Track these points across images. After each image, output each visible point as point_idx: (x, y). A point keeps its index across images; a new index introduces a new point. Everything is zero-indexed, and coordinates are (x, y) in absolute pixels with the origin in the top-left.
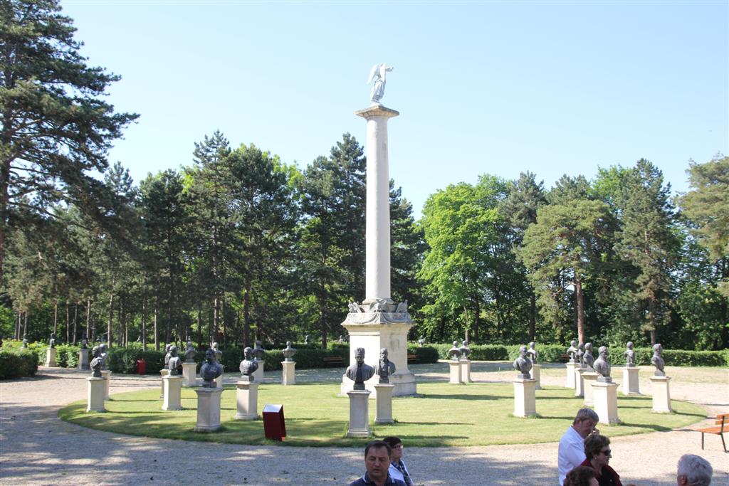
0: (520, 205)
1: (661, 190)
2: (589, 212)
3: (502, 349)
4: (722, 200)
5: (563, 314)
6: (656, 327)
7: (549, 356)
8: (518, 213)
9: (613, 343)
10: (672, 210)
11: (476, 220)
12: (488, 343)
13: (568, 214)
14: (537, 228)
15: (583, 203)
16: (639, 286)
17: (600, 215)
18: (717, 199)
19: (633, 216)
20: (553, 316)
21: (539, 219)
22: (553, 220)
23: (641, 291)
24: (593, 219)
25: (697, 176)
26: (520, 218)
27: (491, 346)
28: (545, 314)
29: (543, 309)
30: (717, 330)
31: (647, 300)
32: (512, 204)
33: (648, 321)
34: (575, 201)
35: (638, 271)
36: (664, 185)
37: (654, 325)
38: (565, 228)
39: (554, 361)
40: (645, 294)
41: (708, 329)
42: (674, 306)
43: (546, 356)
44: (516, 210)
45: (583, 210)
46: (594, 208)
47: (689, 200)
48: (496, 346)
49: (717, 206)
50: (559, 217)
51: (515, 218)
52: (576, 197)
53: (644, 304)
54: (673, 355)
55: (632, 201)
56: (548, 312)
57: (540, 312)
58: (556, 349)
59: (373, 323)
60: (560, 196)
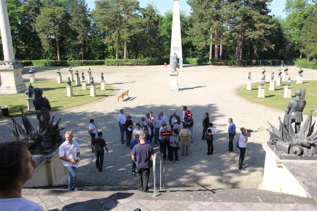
0: (32, 6)
1: (85, 6)
2: (60, 12)
3: (30, 62)
4: (105, 14)
5: (52, 48)
6: (84, 53)
7: (49, 64)
8: (32, 9)
9: (70, 58)
10: (88, 13)
11: (14, 11)
12: (24, 60)
13: (52, 12)
14: (41, 17)
15: (57, 8)
16: (78, 39)
17: (64, 13)
18: (104, 14)
19: (76, 15)
20: (48, 49)
21: (42, 13)
22: (48, 15)
23: (79, 41)
24: (62, 15)
25: (98, 5)
26: (33, 11)
27: (26, 61)
28: (45, 49)
29: (44, 47)
30: (101, 53)
31: (81, 44)
32: (29, 5)
33: (81, 51)
34: (54, 7)
35: (78, 34)
36: (85, 4)
37: (83, 52)
38: (52, 18)
39: (50, 66)
40: (80, 42)
41: (99, 53)
42: (89, 46)
43: (48, 64)
44: (31, 8)
45: (58, 11)
46: (62, 10)
47: (96, 13)
48: (28, 61)
49: (104, 16)
50: (50, 14)
51: (31, 11)
52: (55, 5)
53: (80, 45)
54: (90, 62)
55: (75, 9)
56: (46, 48)
57: (43, 48)
58: (51, 62)
59: (11, 69)
60: (48, 4)
